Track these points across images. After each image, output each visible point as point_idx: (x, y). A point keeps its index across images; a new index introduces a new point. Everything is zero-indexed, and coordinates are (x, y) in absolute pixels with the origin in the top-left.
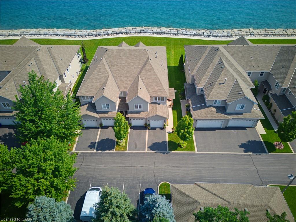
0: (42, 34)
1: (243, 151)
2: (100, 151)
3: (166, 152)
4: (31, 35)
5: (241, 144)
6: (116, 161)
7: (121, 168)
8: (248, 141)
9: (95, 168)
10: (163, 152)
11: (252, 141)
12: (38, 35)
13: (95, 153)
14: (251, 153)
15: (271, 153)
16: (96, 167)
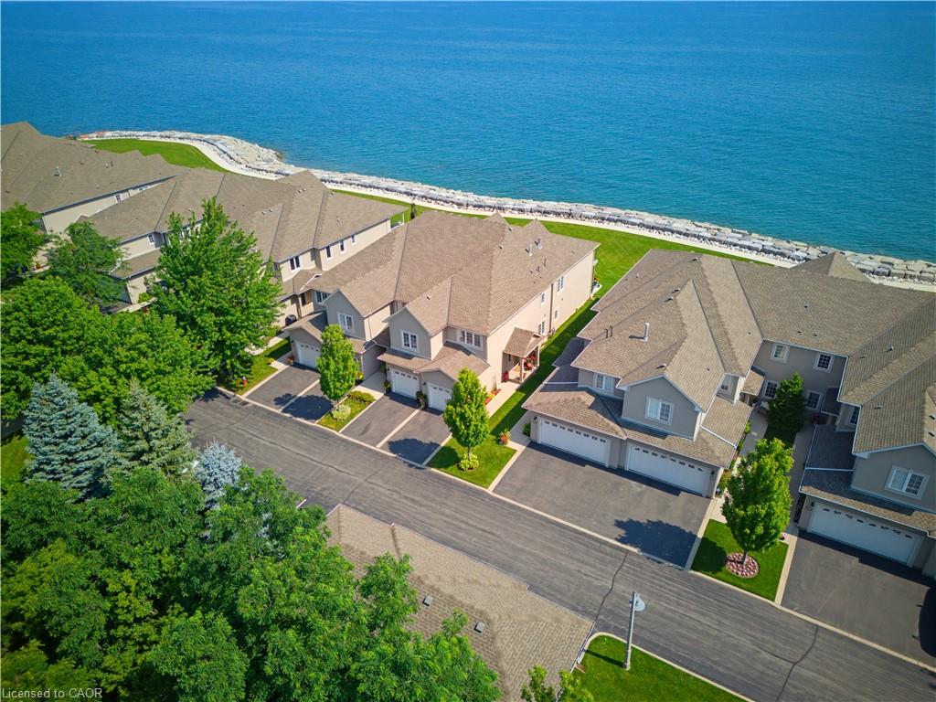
0: (382, 189)
1: (616, 536)
2: (288, 415)
3: (419, 465)
4: (362, 186)
5: (625, 520)
6: (301, 442)
7: (298, 457)
8: (654, 520)
9: (251, 439)
10: (410, 462)
11: (667, 524)
12: (374, 187)
13: (276, 415)
14: (635, 550)
15: (699, 574)
16: (255, 438)
